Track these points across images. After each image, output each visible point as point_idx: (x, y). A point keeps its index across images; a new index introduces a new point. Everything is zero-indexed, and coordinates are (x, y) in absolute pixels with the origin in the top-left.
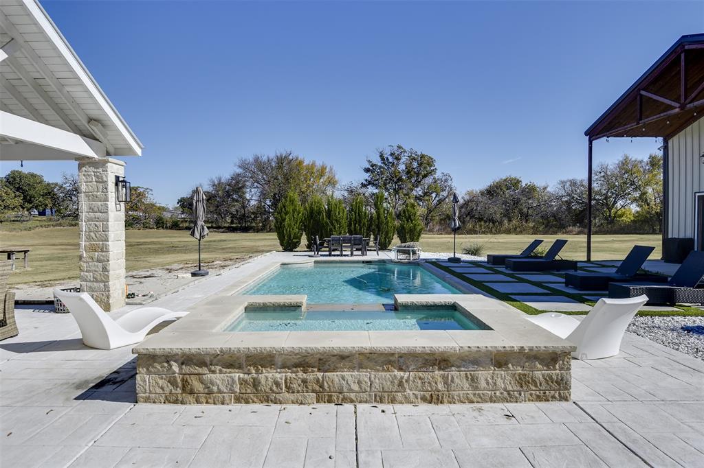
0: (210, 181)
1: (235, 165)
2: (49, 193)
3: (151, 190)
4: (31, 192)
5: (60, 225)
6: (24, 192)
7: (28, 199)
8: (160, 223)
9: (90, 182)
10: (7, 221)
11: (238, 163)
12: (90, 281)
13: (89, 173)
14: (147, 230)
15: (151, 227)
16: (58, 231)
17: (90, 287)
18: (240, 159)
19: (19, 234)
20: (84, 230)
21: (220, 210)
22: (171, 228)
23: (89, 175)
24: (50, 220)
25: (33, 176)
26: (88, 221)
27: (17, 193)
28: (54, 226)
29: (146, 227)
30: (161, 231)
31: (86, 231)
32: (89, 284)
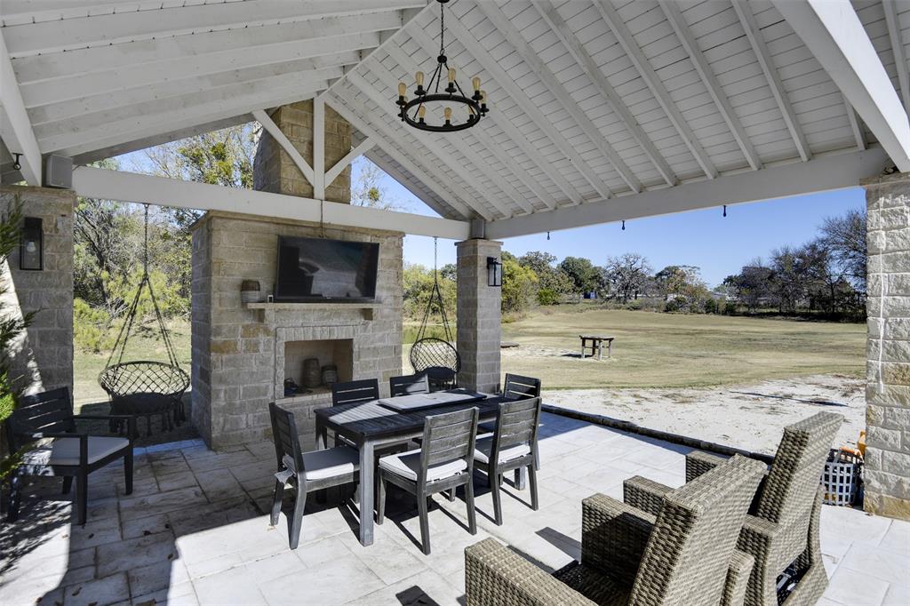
0: (772, 252)
1: (819, 228)
2: (596, 276)
3: (699, 268)
4: (581, 277)
5: (606, 307)
6: (575, 276)
7: (579, 283)
8: (710, 308)
9: (899, 228)
10: (562, 303)
11: (822, 224)
12: (893, 449)
13: (897, 208)
14: (696, 315)
15: (700, 311)
16: (607, 313)
17: (894, 463)
18: (826, 219)
19: (574, 315)
20: (882, 335)
21: (787, 291)
22: (724, 313)
23: (894, 213)
24: (596, 302)
25: (583, 260)
26: (893, 314)
27: (571, 278)
28: (601, 309)
29: (693, 311)
30: (712, 316)
31: (885, 338)
32: (890, 455)
